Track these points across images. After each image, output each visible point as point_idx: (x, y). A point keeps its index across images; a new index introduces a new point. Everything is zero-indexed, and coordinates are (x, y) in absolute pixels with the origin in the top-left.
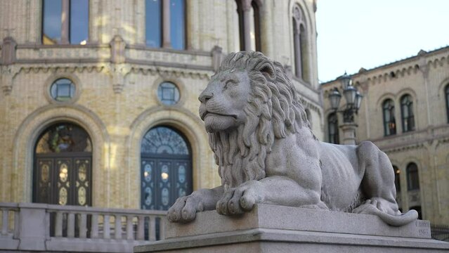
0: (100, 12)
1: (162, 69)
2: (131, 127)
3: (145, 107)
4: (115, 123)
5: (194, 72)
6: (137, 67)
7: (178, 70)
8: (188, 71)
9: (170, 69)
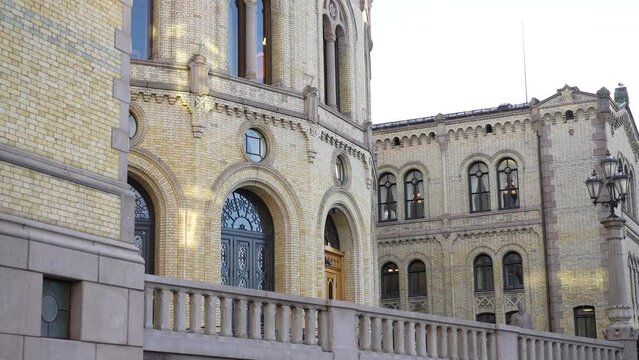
0: (173, 17)
1: (251, 110)
2: (213, 188)
3: (230, 162)
4: (194, 181)
5: (286, 118)
6: (222, 103)
7: (268, 113)
8: (279, 117)
9: (259, 111)
